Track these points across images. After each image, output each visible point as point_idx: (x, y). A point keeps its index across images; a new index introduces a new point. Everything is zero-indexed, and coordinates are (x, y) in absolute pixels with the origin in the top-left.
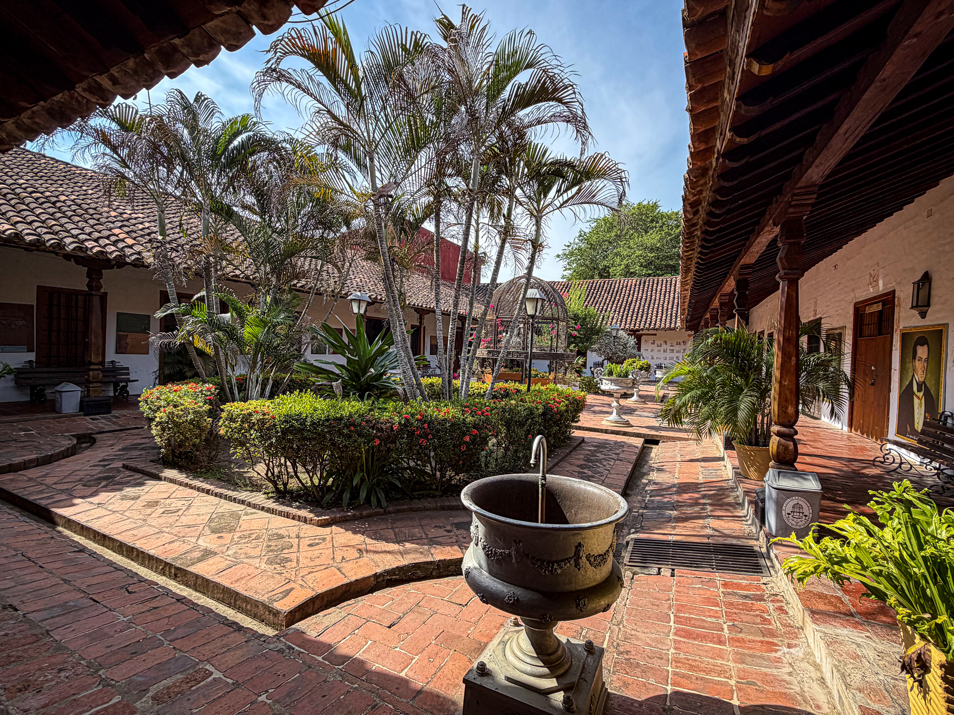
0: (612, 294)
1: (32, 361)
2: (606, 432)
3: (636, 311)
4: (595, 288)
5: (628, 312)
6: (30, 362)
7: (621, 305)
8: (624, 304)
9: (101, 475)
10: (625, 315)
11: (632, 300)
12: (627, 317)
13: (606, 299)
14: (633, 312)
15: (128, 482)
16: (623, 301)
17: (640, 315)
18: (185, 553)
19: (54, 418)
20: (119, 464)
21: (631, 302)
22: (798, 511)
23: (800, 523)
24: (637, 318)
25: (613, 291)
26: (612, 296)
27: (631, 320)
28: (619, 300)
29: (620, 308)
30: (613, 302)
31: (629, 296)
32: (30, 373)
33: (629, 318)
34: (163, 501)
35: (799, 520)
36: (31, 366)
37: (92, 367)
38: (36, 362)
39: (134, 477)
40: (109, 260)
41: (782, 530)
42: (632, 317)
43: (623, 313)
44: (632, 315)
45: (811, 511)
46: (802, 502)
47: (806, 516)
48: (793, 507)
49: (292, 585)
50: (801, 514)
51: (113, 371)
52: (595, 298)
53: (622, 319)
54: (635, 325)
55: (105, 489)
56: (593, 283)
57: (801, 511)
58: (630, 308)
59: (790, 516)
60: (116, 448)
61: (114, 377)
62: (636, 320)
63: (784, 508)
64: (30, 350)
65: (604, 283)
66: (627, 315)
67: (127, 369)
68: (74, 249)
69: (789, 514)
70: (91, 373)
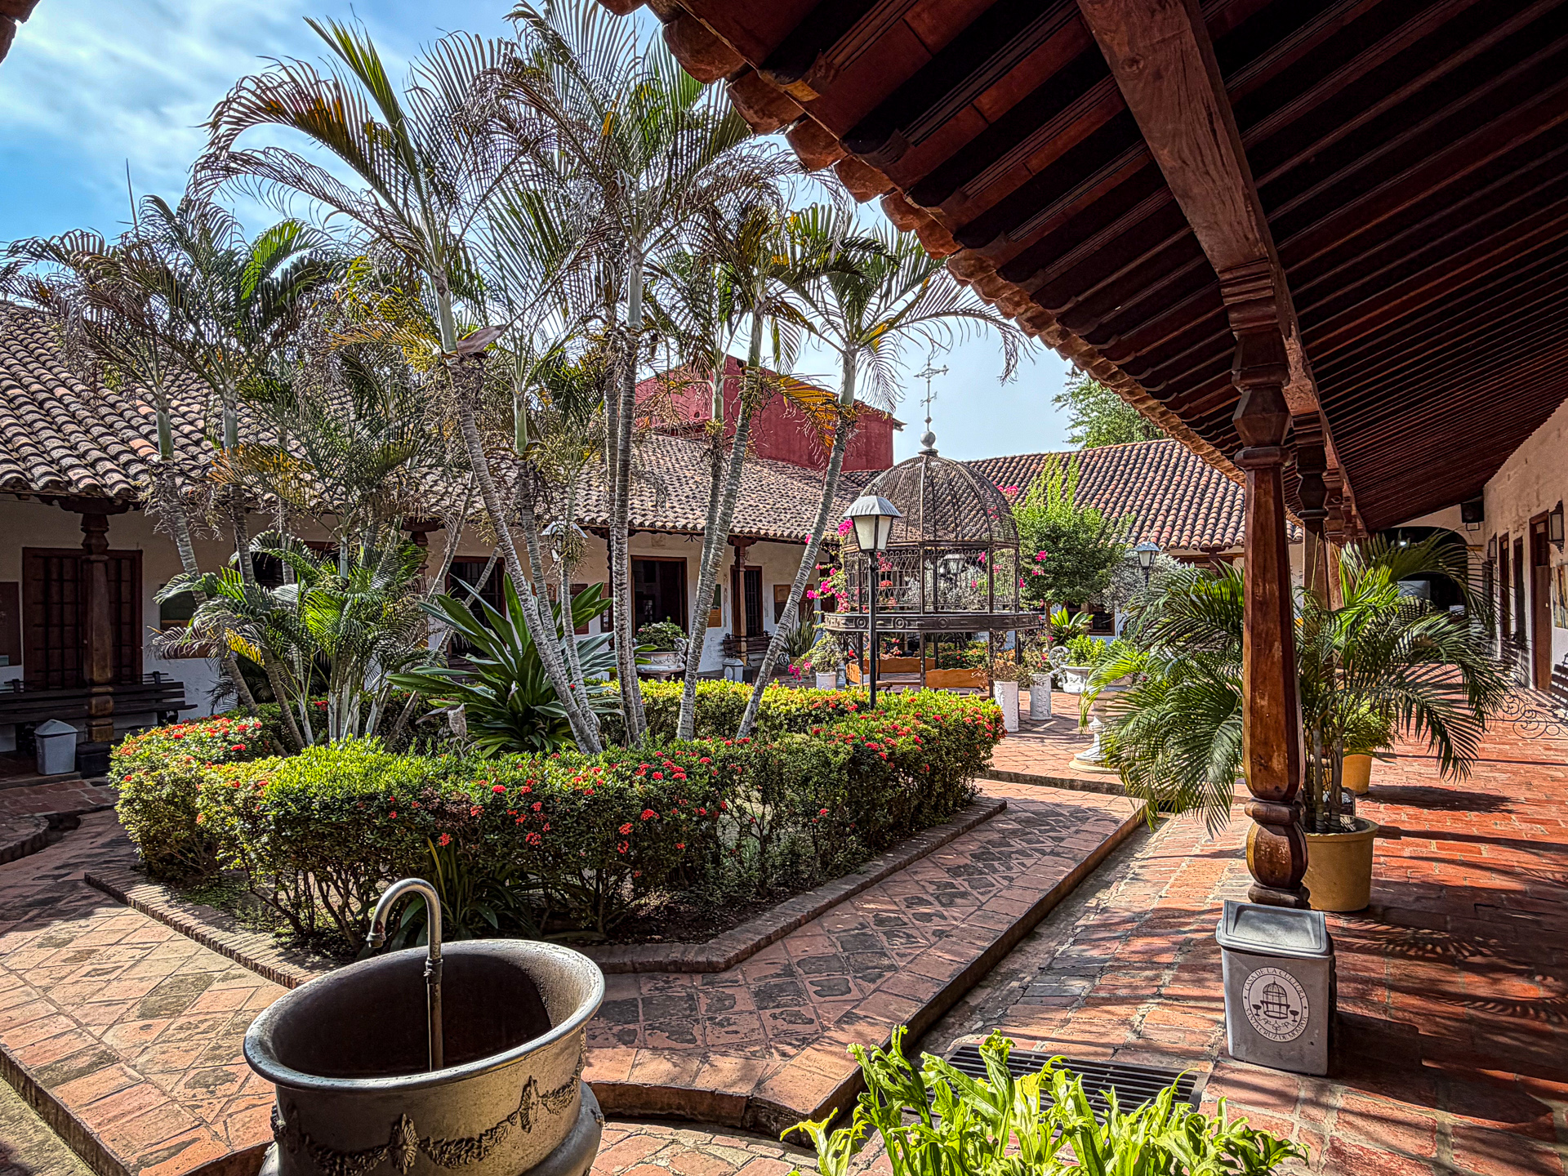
0: (1165, 472)
1: (17, 680)
2: (1072, 785)
3: (1216, 504)
4: (1128, 461)
5: (1199, 510)
6: (15, 682)
7: (1184, 496)
8: (1189, 493)
9: (39, 897)
10: (1191, 516)
11: (1208, 482)
12: (1195, 521)
13: (1151, 483)
14: (1210, 509)
15: (75, 910)
16: (1187, 486)
17: (1224, 515)
18: (67, 1059)
19: (30, 784)
20: (80, 874)
21: (1207, 486)
22: (1276, 1000)
23: (1284, 1030)
24: (1217, 520)
25: (1167, 466)
26: (1163, 477)
27: (1205, 526)
28: (1178, 485)
29: (1182, 501)
30: (1167, 490)
31: (1201, 474)
32: (15, 701)
33: (1200, 522)
34: (103, 949)
35: (1280, 1022)
36: (17, 690)
37: (95, 690)
38: (26, 683)
39: (92, 900)
40: (110, 499)
41: (1245, 1043)
42: (1206, 520)
43: (1188, 511)
44: (1207, 515)
45: (1305, 1000)
46: (1285, 981)
47: (1295, 1013)
48: (1266, 992)
49: (202, 1132)
50: (1284, 1009)
51: (157, 691)
52: (1126, 484)
53: (1184, 525)
54: (1212, 536)
55: (28, 924)
56: (1123, 452)
57: (1283, 1001)
58: (1202, 500)
59: (1261, 1012)
60: (100, 841)
61: (158, 700)
62: (1216, 525)
63: (1245, 993)
64: (14, 662)
65: (1148, 449)
66: (1196, 515)
67: (180, 685)
68: (46, 485)
69: (1257, 1007)
70: (94, 701)
